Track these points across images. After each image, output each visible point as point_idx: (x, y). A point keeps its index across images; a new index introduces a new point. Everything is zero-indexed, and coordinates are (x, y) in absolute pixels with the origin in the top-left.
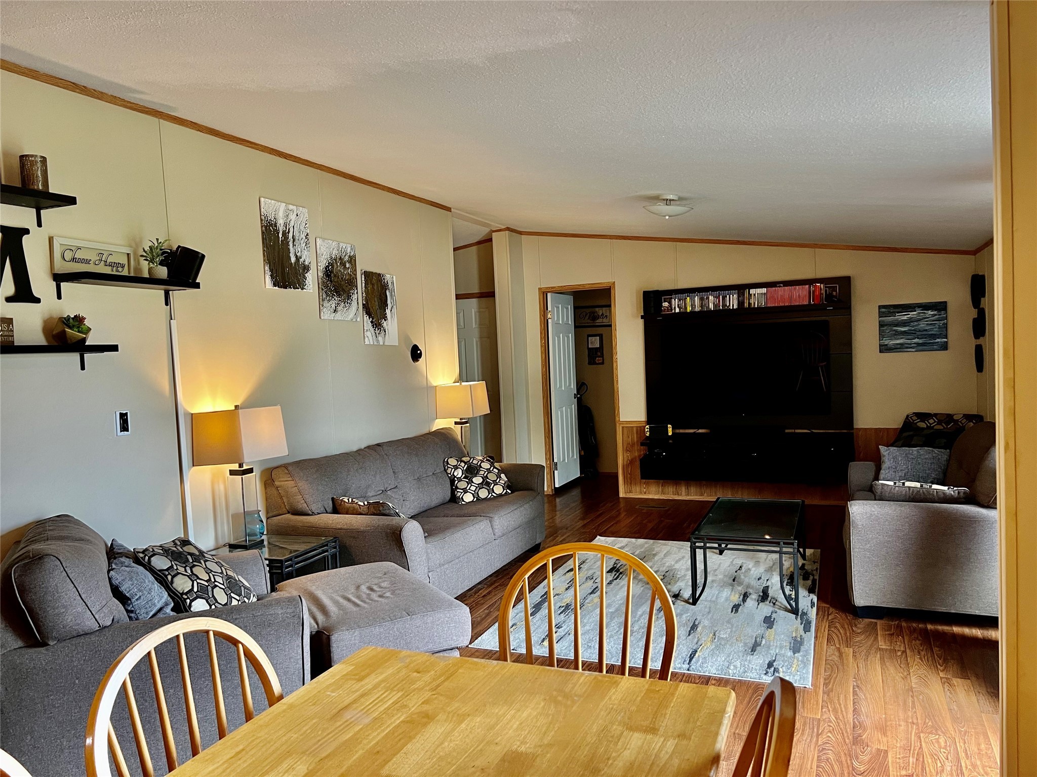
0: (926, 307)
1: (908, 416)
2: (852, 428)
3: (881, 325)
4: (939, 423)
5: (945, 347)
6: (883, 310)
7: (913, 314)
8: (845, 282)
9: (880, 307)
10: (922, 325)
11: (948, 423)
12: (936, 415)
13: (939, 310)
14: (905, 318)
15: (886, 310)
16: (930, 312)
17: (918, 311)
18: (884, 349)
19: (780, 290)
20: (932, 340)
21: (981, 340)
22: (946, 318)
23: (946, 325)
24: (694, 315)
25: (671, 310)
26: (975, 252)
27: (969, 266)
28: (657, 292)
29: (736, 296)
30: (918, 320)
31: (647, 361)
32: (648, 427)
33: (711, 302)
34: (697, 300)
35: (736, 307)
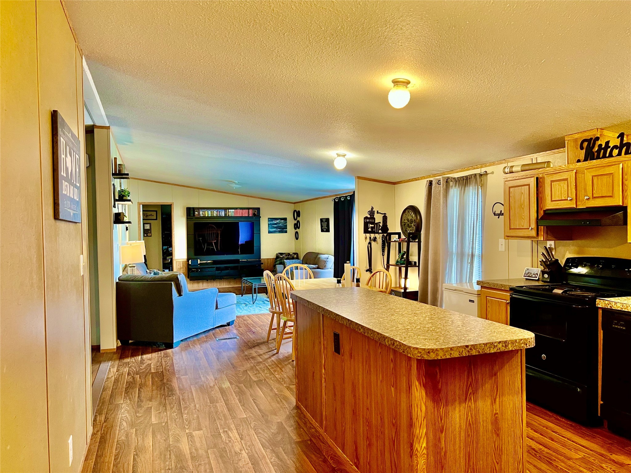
0: (281, 219)
1: (277, 254)
2: (260, 258)
3: (268, 224)
4: (286, 256)
5: (286, 232)
7: (278, 221)
8: (258, 209)
9: (268, 218)
10: (280, 225)
11: (289, 256)
12: (285, 253)
13: (285, 220)
14: (276, 222)
15: (271, 219)
16: (282, 221)
18: (269, 232)
19: (239, 211)
20: (283, 229)
21: (297, 230)
22: (286, 223)
23: (287, 225)
24: (208, 218)
25: (199, 215)
26: (295, 203)
27: (292, 207)
28: (193, 208)
29: (224, 212)
30: (279, 223)
31: (187, 235)
32: (190, 260)
33: (215, 213)
34: (210, 212)
35: (224, 216)
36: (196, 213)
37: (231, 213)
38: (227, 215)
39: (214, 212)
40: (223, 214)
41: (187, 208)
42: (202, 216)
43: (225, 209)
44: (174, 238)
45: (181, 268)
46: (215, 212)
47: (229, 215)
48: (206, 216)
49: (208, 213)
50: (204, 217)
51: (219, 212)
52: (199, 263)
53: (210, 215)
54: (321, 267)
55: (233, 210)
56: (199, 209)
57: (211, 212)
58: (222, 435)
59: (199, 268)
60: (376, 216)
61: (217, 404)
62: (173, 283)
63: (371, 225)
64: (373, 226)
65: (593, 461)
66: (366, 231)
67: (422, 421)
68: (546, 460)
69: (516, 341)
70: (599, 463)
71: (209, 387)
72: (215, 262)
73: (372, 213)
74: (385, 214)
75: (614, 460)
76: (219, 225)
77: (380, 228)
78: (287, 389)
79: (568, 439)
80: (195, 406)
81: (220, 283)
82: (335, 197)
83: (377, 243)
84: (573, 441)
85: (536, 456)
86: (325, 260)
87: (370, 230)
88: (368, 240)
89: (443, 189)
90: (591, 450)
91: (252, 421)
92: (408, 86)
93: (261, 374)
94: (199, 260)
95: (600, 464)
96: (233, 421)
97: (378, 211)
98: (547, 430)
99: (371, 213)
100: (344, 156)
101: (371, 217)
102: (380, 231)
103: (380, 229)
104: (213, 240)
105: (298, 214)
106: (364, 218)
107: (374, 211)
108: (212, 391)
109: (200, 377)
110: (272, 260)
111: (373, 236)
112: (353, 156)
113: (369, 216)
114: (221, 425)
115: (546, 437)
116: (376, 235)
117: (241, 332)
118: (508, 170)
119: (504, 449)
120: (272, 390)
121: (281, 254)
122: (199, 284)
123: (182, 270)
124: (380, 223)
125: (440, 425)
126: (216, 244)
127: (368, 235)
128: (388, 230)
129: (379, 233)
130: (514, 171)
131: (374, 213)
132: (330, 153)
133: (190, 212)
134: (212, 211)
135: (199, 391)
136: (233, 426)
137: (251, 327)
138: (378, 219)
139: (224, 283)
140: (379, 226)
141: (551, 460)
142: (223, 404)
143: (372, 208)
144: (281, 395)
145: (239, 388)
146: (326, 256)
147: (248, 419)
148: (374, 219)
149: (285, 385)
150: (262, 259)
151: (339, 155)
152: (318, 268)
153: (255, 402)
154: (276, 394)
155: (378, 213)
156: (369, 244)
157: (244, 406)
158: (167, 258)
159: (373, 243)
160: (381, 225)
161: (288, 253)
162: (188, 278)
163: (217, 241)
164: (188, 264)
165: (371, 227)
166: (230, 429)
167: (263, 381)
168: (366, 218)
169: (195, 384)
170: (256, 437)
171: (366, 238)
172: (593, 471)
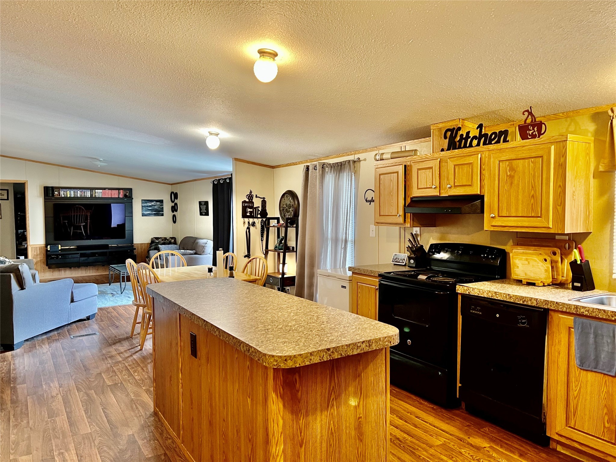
0: (157, 201)
1: (152, 238)
2: (133, 244)
3: (142, 207)
4: (162, 240)
5: (162, 215)
6: (143, 201)
7: (153, 203)
8: (130, 190)
9: (142, 200)
10: (156, 207)
11: (165, 240)
12: (161, 238)
13: (161, 202)
14: (150, 204)
16: (158, 203)
17: (155, 202)
18: (143, 215)
19: (107, 191)
20: (159, 212)
21: (175, 213)
22: (163, 205)
23: (163, 208)
24: (70, 198)
25: (60, 195)
26: (172, 184)
27: (170, 189)
28: (52, 188)
29: (89, 192)
30: (155, 205)
31: (45, 217)
32: (49, 246)
33: (79, 194)
34: (72, 192)
35: (89, 196)
36: (57, 193)
37: (99, 193)
38: (94, 196)
39: (77, 192)
40: (88, 194)
41: (44, 187)
42: (63, 196)
43: (91, 189)
44: (29, 220)
45: (37, 255)
46: (79, 192)
47: (95, 196)
48: (68, 196)
49: (70, 194)
50: (66, 198)
51: (84, 192)
52: (60, 249)
53: (72, 196)
54: (199, 253)
55: (101, 191)
56: (59, 188)
57: (74, 192)
58: (56, 458)
59: (60, 255)
60: (255, 200)
61: (57, 419)
62: (12, 275)
63: (249, 210)
64: (252, 210)
65: (452, 447)
66: (244, 216)
67: (279, 438)
68: (410, 450)
69: (380, 339)
70: (458, 449)
71: (50, 396)
72: (79, 248)
73: (251, 197)
74: (264, 198)
75: (472, 444)
76: (88, 206)
77: (259, 212)
78: (146, 392)
79: (430, 424)
80: (28, 422)
81: (86, 270)
82: (214, 179)
83: (256, 228)
84: (434, 426)
85: (401, 446)
86: (204, 245)
87: (248, 214)
88: (247, 225)
89: (319, 174)
90: (451, 435)
91: (97, 437)
92: (276, 58)
93: (118, 376)
94: (60, 246)
95: (460, 450)
96: (73, 439)
97: (256, 195)
98: (411, 416)
99: (249, 197)
100: (217, 135)
101: (249, 201)
102: (259, 216)
103: (259, 214)
104: (81, 223)
105: (176, 196)
106: (242, 202)
107: (253, 195)
108: (53, 401)
109: (42, 385)
110: (146, 245)
111: (251, 220)
112: (226, 135)
113: (247, 200)
114: (57, 446)
115: (410, 424)
116: (255, 219)
117: (102, 327)
118: (379, 157)
119: (368, 454)
120: (128, 395)
121: (157, 238)
122: (60, 272)
123: (39, 257)
124: (259, 207)
125: (300, 438)
126: (85, 227)
127: (246, 220)
128: (267, 214)
129: (258, 218)
130: (384, 158)
131: (253, 197)
132: (202, 131)
133: (48, 192)
134: (76, 191)
135: (36, 403)
136: (72, 446)
137: (115, 320)
138: (257, 203)
139: (91, 271)
140: (258, 210)
141: (414, 449)
142: (65, 417)
143: (251, 192)
144: (138, 400)
145: (88, 395)
146: (204, 241)
147: (93, 434)
148: (253, 203)
149: (144, 388)
150: (135, 244)
151: (211, 134)
152: (196, 254)
153: (104, 412)
154: (132, 400)
155: (256, 197)
156: (247, 229)
157: (90, 418)
158: (23, 243)
159: (252, 228)
160: (260, 209)
161: (165, 238)
162: (47, 266)
163: (87, 223)
164: (47, 251)
165: (249, 211)
166: (67, 450)
167: (119, 385)
168: (244, 202)
169: (33, 394)
170: (99, 458)
171: (244, 223)
172: (453, 458)
